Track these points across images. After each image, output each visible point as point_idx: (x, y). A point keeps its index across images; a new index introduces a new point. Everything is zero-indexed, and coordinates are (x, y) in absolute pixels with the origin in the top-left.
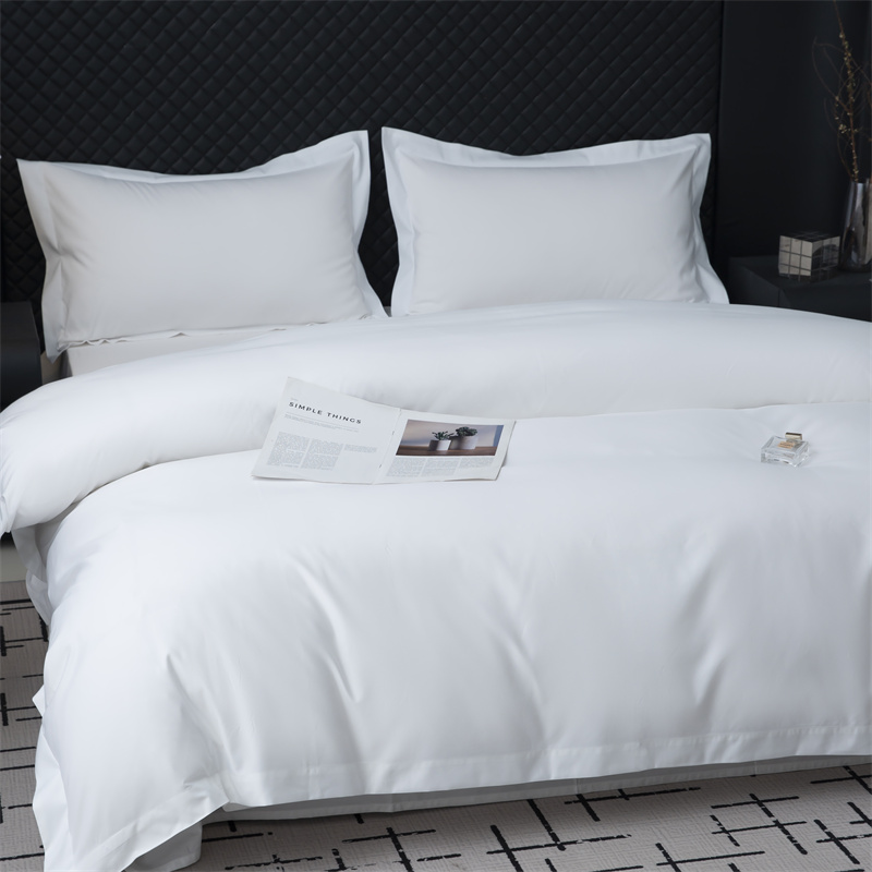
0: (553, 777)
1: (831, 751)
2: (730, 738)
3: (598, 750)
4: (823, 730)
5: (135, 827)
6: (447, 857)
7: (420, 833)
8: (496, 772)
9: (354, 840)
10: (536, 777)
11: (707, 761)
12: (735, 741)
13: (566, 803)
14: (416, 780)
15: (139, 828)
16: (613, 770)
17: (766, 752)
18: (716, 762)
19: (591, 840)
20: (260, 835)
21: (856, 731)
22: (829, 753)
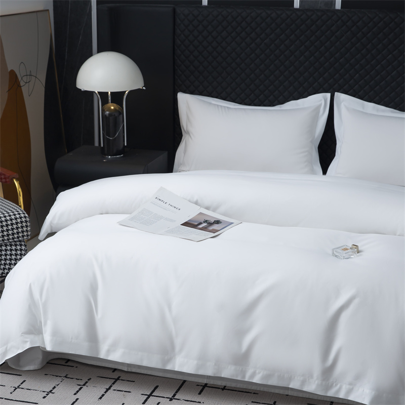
0: (176, 369)
1: (305, 389)
2: (257, 372)
3: (195, 362)
4: (302, 378)
5: (7, 348)
6: (125, 391)
7: (128, 381)
8: (150, 361)
9: (101, 377)
10: (169, 367)
11: (246, 379)
12: (259, 373)
13: (197, 385)
14: (117, 356)
15: (8, 348)
16: (201, 372)
17: (273, 382)
18: (250, 381)
19: (185, 400)
20: (73, 366)
21: (316, 382)
22: (304, 390)
